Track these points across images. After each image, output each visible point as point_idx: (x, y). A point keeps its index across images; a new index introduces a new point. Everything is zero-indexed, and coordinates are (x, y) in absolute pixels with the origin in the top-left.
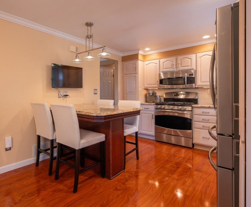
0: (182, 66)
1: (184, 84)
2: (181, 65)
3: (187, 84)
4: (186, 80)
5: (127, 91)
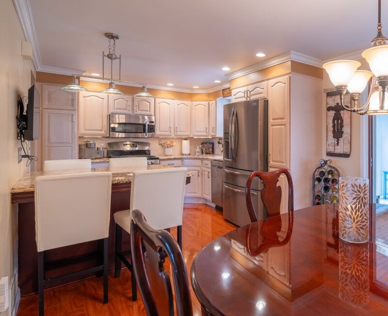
0: (140, 109)
1: (144, 132)
2: (139, 107)
3: (148, 132)
4: (147, 128)
5: (52, 140)
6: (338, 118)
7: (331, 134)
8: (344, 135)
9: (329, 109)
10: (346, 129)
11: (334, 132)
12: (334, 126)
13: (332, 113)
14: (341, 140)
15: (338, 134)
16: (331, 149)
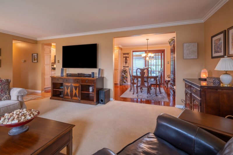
6: (126, 59)
7: (124, 63)
8: (128, 63)
9: (124, 57)
10: (128, 62)
11: (125, 62)
12: (125, 61)
13: (125, 58)
14: (127, 64)
15: (126, 63)
16: (124, 66)
